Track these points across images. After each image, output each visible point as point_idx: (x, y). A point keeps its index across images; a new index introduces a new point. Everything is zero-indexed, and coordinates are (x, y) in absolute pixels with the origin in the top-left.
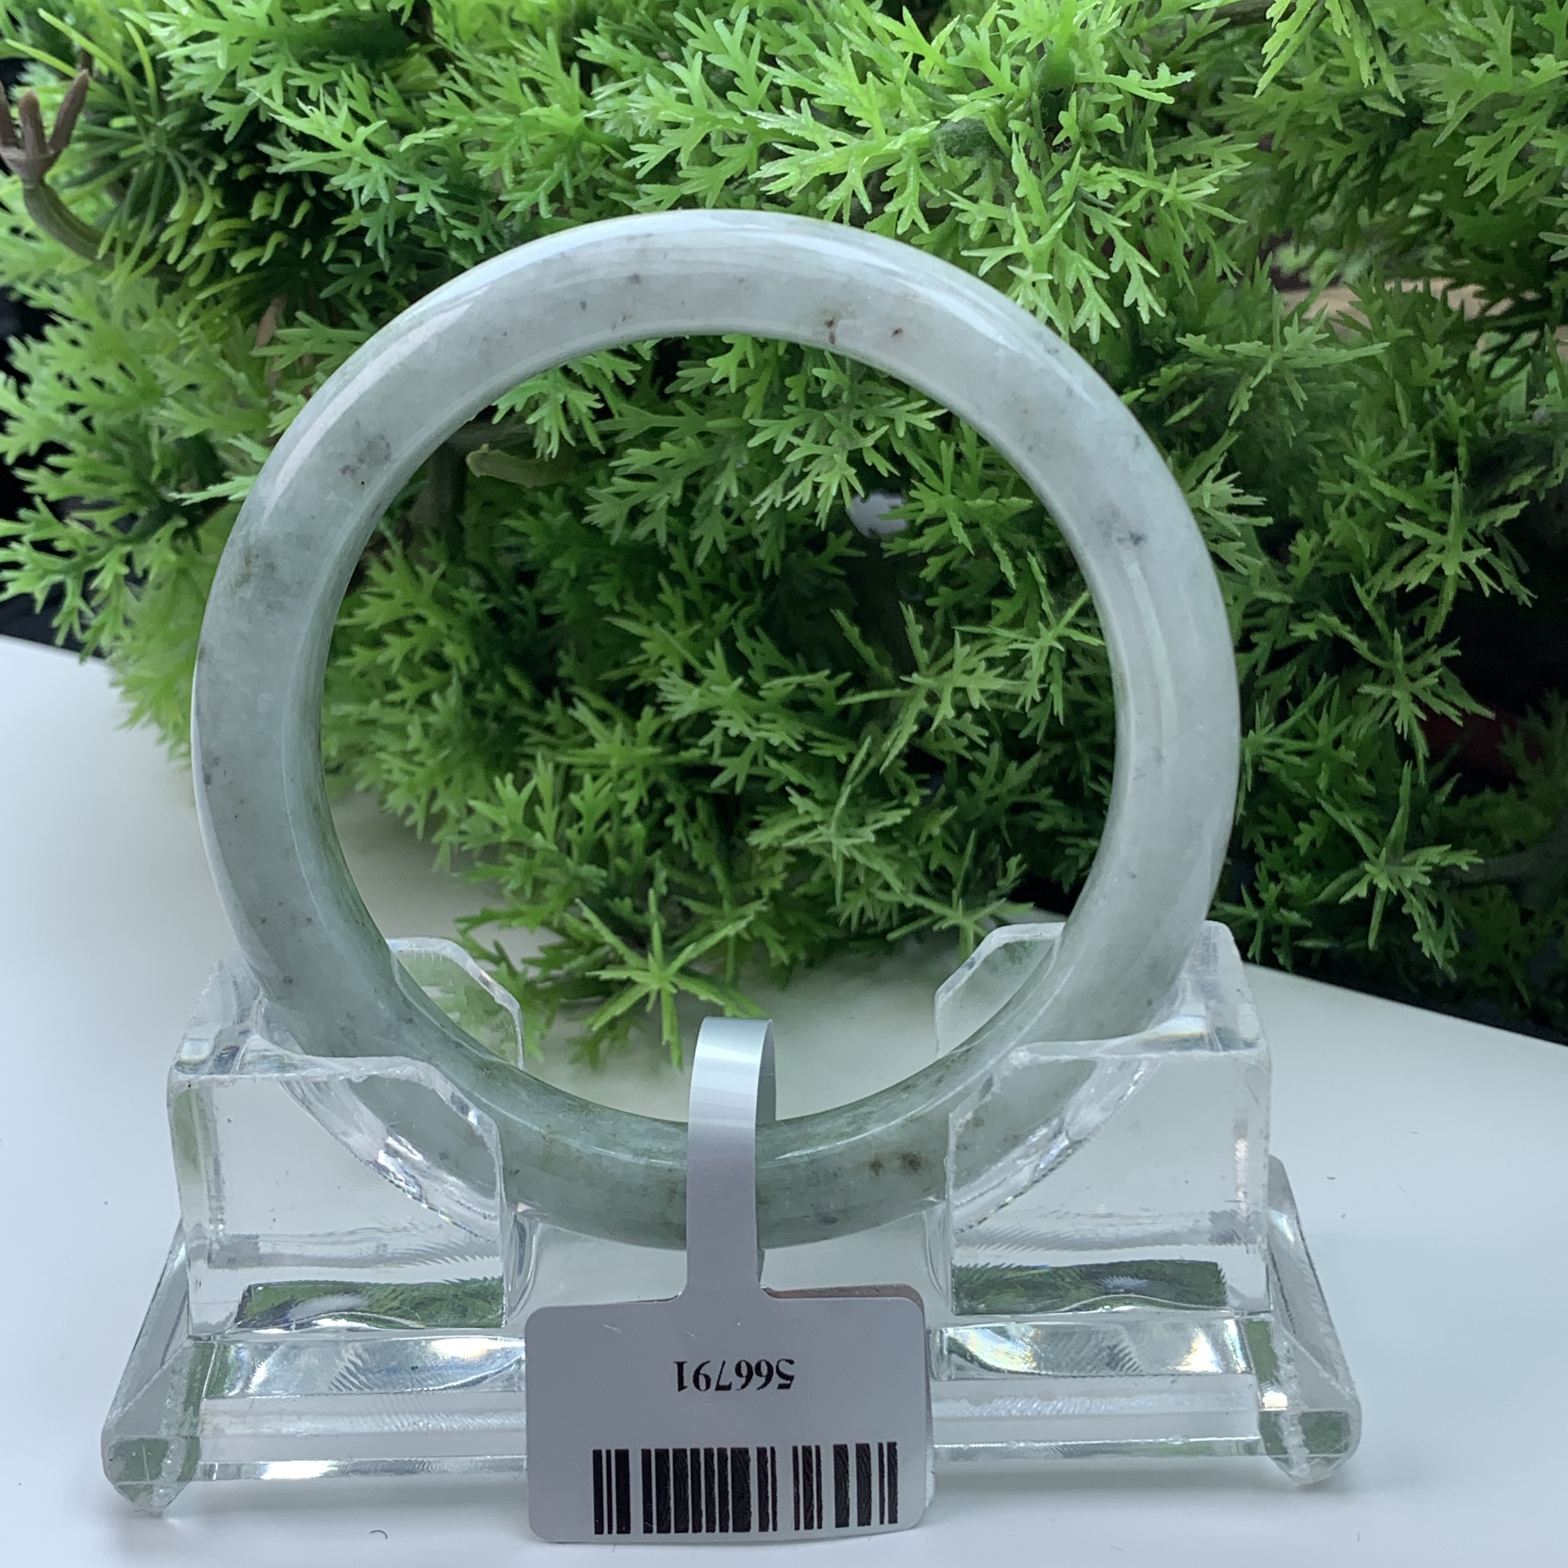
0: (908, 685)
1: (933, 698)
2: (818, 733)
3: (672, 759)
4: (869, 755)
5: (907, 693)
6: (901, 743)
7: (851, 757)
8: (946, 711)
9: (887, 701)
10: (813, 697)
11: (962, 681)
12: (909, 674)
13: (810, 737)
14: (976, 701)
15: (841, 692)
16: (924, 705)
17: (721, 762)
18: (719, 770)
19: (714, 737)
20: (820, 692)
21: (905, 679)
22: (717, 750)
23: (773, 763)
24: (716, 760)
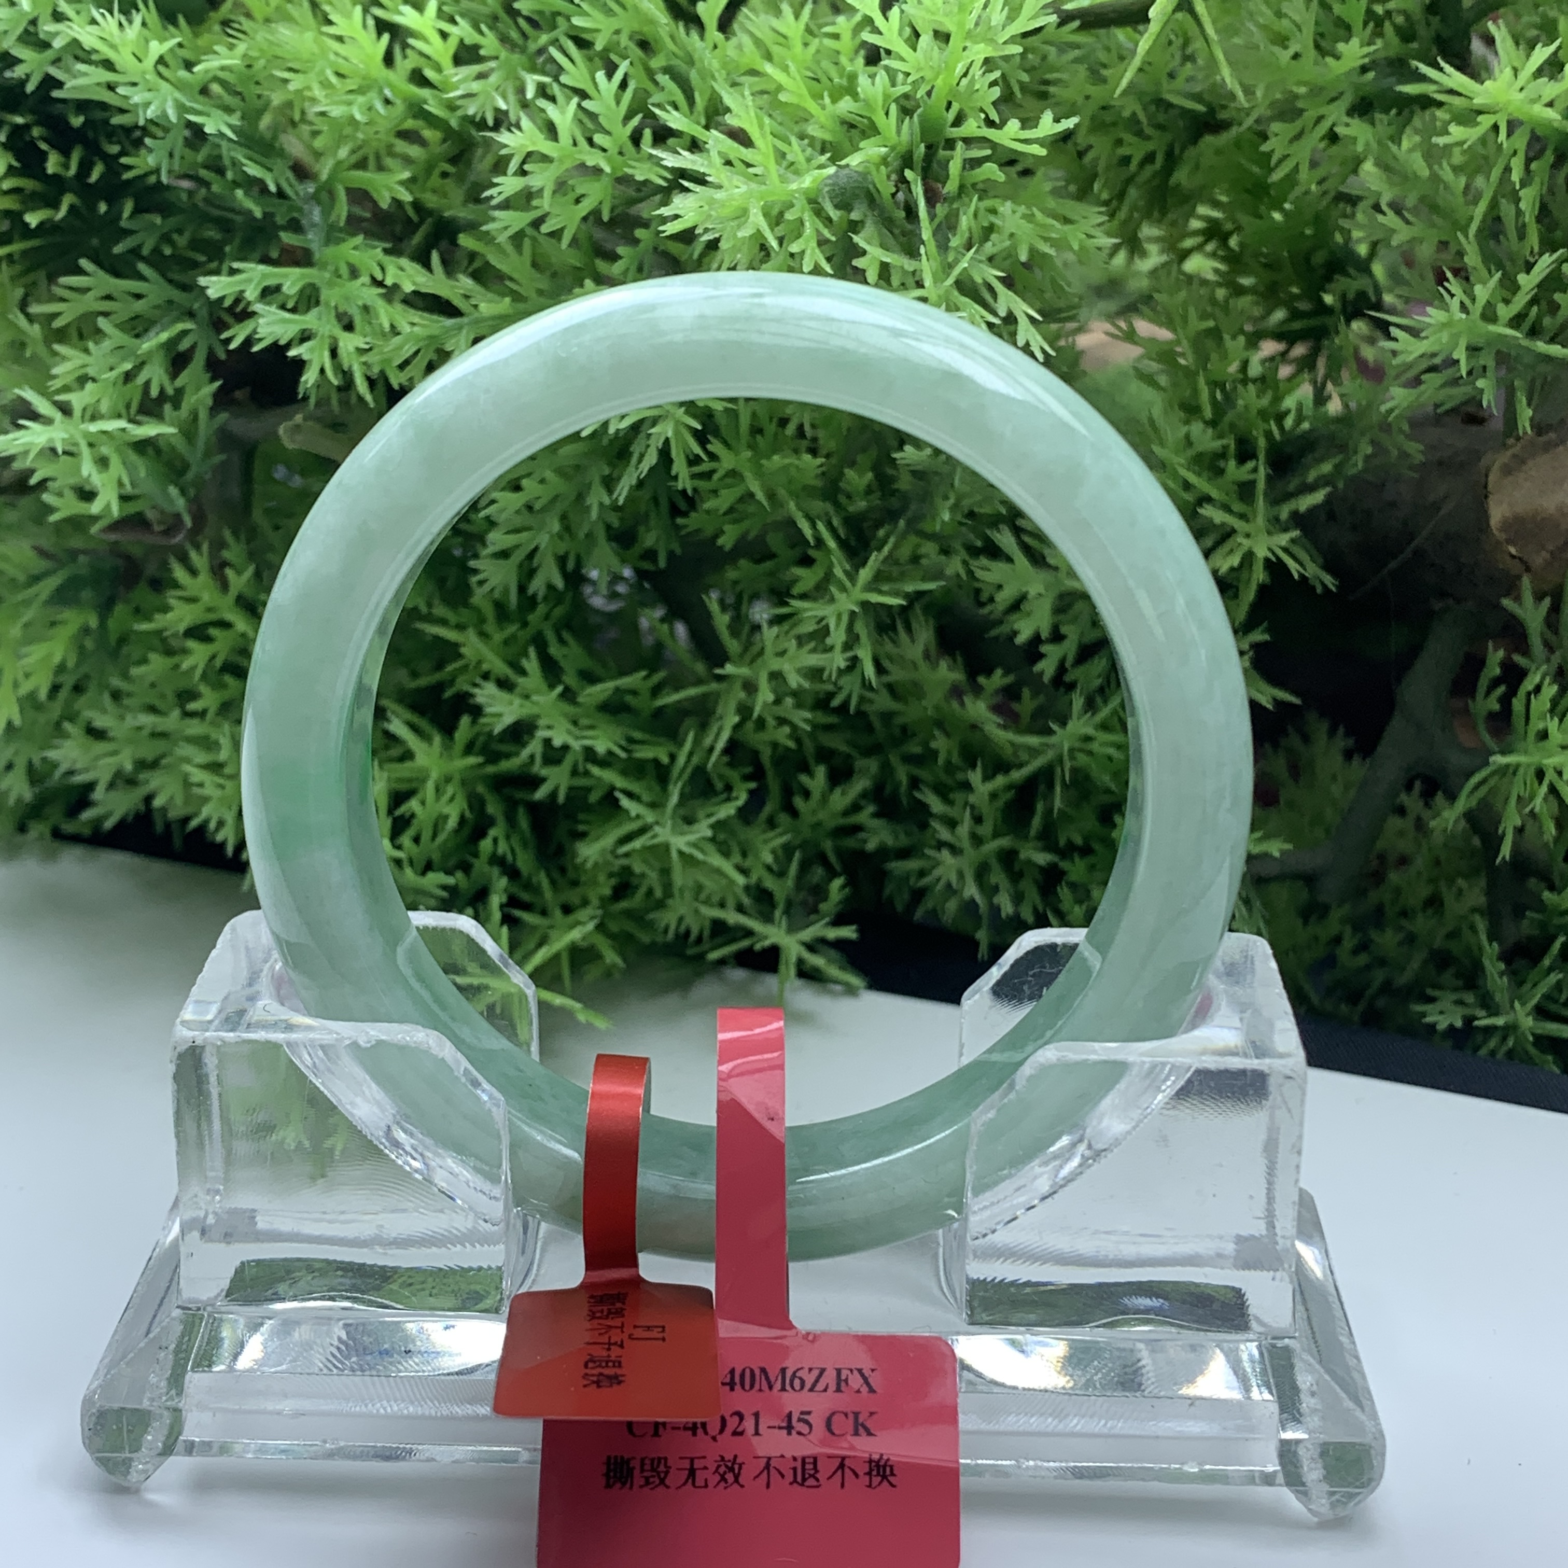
0: (720, 678)
1: (750, 687)
2: (637, 735)
3: (491, 769)
4: (691, 754)
5: (722, 686)
6: (725, 736)
7: (673, 757)
8: (765, 695)
9: (705, 696)
10: (629, 698)
11: (776, 664)
12: (722, 666)
13: (631, 740)
14: (794, 680)
15: (656, 691)
16: (742, 695)
17: (544, 772)
18: (543, 780)
19: (534, 747)
20: (634, 693)
21: (718, 671)
22: (538, 760)
23: (595, 770)
24: (538, 769)
